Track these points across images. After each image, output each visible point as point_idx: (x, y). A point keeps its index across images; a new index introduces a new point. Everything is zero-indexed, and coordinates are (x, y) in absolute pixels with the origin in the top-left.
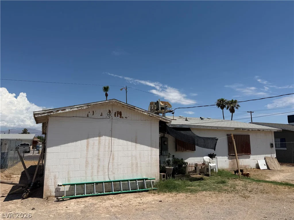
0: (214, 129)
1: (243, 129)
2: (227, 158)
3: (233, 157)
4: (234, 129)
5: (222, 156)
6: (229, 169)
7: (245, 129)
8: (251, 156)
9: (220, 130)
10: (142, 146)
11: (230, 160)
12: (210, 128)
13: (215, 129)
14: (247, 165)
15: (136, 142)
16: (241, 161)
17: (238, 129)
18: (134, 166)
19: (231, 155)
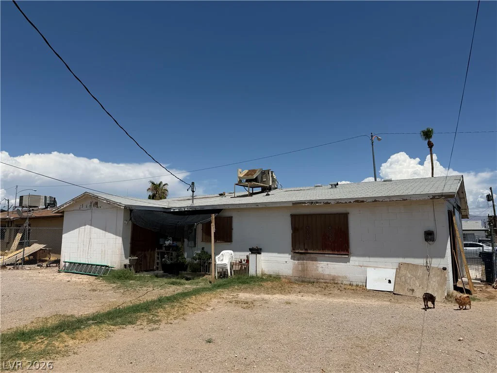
0: (252, 208)
1: (312, 203)
2: (290, 256)
3: (302, 256)
4: (291, 205)
5: (279, 252)
6: (293, 278)
7: (317, 203)
8: (352, 259)
9: (262, 208)
10: (109, 234)
11: (296, 262)
12: (245, 207)
13: (253, 206)
14: (340, 277)
15: (105, 230)
16: (321, 265)
17: (301, 203)
18: (103, 253)
19: (297, 251)
